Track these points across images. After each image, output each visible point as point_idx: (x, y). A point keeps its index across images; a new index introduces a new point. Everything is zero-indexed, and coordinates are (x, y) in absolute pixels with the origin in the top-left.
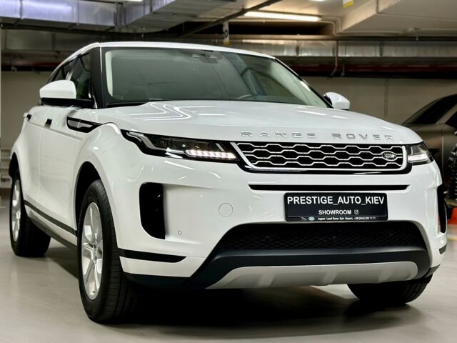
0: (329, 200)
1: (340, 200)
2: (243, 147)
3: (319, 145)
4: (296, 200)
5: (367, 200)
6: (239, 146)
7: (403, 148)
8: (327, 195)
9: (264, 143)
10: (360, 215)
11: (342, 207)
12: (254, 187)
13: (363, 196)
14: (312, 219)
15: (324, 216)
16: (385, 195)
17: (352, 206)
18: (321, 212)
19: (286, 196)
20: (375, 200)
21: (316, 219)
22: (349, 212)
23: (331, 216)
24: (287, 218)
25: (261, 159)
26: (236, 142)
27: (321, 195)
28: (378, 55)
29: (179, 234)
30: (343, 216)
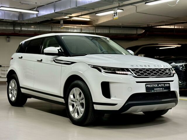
0: (156, 85)
1: (159, 85)
2: (133, 70)
3: (151, 69)
4: (148, 86)
5: (166, 85)
6: (131, 70)
7: (170, 69)
8: (156, 84)
9: (138, 69)
10: (165, 89)
11: (160, 87)
12: (137, 82)
13: (164, 84)
14: (153, 91)
15: (156, 90)
16: (169, 83)
17: (162, 87)
18: (155, 89)
19: (146, 85)
20: (167, 85)
21: (154, 91)
22: (162, 89)
23: (157, 90)
24: (147, 91)
25: (138, 74)
26: (130, 69)
27: (154, 84)
28: (108, 32)
29: (115, 97)
30: (160, 90)
